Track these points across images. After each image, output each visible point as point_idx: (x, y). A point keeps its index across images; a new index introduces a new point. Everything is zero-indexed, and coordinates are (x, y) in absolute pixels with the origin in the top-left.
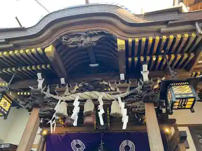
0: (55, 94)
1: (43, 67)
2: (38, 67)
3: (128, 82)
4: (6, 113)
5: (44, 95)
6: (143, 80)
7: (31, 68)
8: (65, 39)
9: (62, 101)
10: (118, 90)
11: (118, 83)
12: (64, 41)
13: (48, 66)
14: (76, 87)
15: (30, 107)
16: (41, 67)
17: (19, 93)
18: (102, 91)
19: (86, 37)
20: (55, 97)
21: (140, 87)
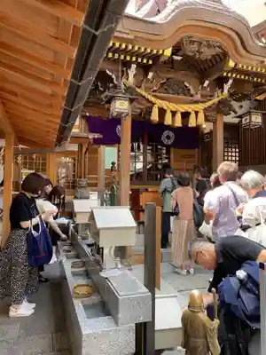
1: (145, 61)
2: (140, 60)
13: (151, 62)
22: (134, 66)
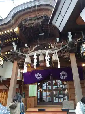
0: (24, 53)
1: (15, 39)
2: (12, 40)
3: (61, 43)
4: (2, 65)
5: (18, 54)
6: (69, 41)
7: (9, 40)
8: (24, 23)
9: (27, 56)
10: (56, 48)
11: (56, 44)
12: (23, 24)
13: (17, 38)
14: (34, 48)
15: (12, 60)
16: (14, 39)
17: (5, 53)
18: (47, 49)
19: (35, 20)
20: (24, 54)
21: (67, 45)
22: (14, 43)
